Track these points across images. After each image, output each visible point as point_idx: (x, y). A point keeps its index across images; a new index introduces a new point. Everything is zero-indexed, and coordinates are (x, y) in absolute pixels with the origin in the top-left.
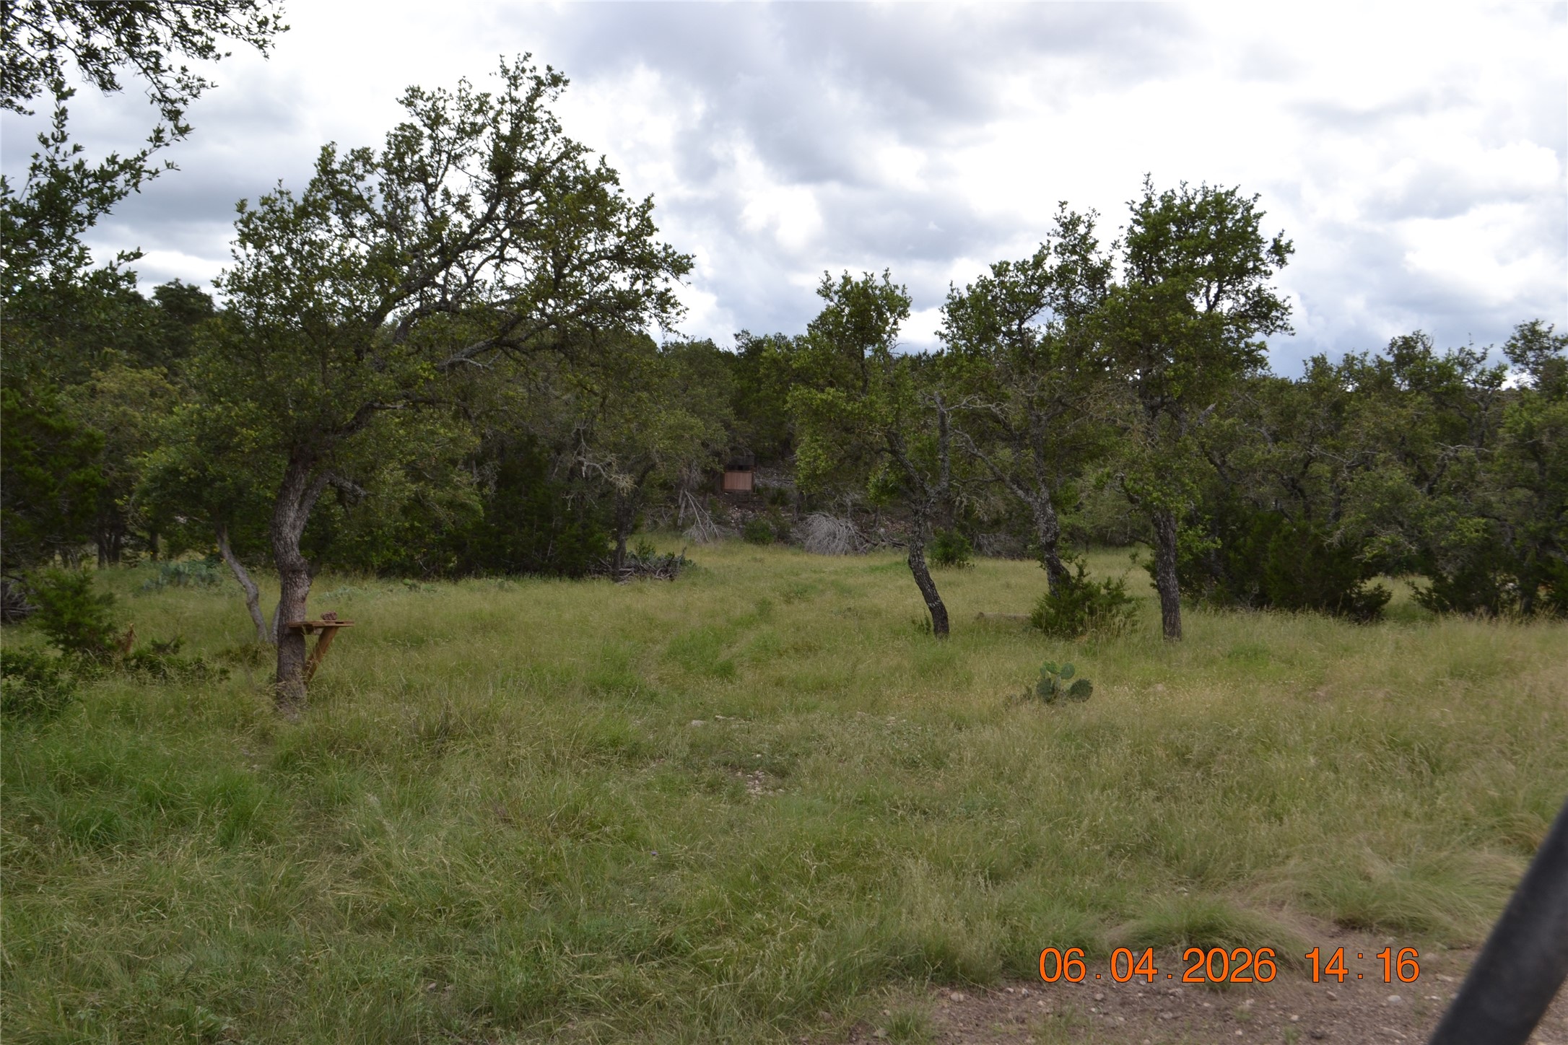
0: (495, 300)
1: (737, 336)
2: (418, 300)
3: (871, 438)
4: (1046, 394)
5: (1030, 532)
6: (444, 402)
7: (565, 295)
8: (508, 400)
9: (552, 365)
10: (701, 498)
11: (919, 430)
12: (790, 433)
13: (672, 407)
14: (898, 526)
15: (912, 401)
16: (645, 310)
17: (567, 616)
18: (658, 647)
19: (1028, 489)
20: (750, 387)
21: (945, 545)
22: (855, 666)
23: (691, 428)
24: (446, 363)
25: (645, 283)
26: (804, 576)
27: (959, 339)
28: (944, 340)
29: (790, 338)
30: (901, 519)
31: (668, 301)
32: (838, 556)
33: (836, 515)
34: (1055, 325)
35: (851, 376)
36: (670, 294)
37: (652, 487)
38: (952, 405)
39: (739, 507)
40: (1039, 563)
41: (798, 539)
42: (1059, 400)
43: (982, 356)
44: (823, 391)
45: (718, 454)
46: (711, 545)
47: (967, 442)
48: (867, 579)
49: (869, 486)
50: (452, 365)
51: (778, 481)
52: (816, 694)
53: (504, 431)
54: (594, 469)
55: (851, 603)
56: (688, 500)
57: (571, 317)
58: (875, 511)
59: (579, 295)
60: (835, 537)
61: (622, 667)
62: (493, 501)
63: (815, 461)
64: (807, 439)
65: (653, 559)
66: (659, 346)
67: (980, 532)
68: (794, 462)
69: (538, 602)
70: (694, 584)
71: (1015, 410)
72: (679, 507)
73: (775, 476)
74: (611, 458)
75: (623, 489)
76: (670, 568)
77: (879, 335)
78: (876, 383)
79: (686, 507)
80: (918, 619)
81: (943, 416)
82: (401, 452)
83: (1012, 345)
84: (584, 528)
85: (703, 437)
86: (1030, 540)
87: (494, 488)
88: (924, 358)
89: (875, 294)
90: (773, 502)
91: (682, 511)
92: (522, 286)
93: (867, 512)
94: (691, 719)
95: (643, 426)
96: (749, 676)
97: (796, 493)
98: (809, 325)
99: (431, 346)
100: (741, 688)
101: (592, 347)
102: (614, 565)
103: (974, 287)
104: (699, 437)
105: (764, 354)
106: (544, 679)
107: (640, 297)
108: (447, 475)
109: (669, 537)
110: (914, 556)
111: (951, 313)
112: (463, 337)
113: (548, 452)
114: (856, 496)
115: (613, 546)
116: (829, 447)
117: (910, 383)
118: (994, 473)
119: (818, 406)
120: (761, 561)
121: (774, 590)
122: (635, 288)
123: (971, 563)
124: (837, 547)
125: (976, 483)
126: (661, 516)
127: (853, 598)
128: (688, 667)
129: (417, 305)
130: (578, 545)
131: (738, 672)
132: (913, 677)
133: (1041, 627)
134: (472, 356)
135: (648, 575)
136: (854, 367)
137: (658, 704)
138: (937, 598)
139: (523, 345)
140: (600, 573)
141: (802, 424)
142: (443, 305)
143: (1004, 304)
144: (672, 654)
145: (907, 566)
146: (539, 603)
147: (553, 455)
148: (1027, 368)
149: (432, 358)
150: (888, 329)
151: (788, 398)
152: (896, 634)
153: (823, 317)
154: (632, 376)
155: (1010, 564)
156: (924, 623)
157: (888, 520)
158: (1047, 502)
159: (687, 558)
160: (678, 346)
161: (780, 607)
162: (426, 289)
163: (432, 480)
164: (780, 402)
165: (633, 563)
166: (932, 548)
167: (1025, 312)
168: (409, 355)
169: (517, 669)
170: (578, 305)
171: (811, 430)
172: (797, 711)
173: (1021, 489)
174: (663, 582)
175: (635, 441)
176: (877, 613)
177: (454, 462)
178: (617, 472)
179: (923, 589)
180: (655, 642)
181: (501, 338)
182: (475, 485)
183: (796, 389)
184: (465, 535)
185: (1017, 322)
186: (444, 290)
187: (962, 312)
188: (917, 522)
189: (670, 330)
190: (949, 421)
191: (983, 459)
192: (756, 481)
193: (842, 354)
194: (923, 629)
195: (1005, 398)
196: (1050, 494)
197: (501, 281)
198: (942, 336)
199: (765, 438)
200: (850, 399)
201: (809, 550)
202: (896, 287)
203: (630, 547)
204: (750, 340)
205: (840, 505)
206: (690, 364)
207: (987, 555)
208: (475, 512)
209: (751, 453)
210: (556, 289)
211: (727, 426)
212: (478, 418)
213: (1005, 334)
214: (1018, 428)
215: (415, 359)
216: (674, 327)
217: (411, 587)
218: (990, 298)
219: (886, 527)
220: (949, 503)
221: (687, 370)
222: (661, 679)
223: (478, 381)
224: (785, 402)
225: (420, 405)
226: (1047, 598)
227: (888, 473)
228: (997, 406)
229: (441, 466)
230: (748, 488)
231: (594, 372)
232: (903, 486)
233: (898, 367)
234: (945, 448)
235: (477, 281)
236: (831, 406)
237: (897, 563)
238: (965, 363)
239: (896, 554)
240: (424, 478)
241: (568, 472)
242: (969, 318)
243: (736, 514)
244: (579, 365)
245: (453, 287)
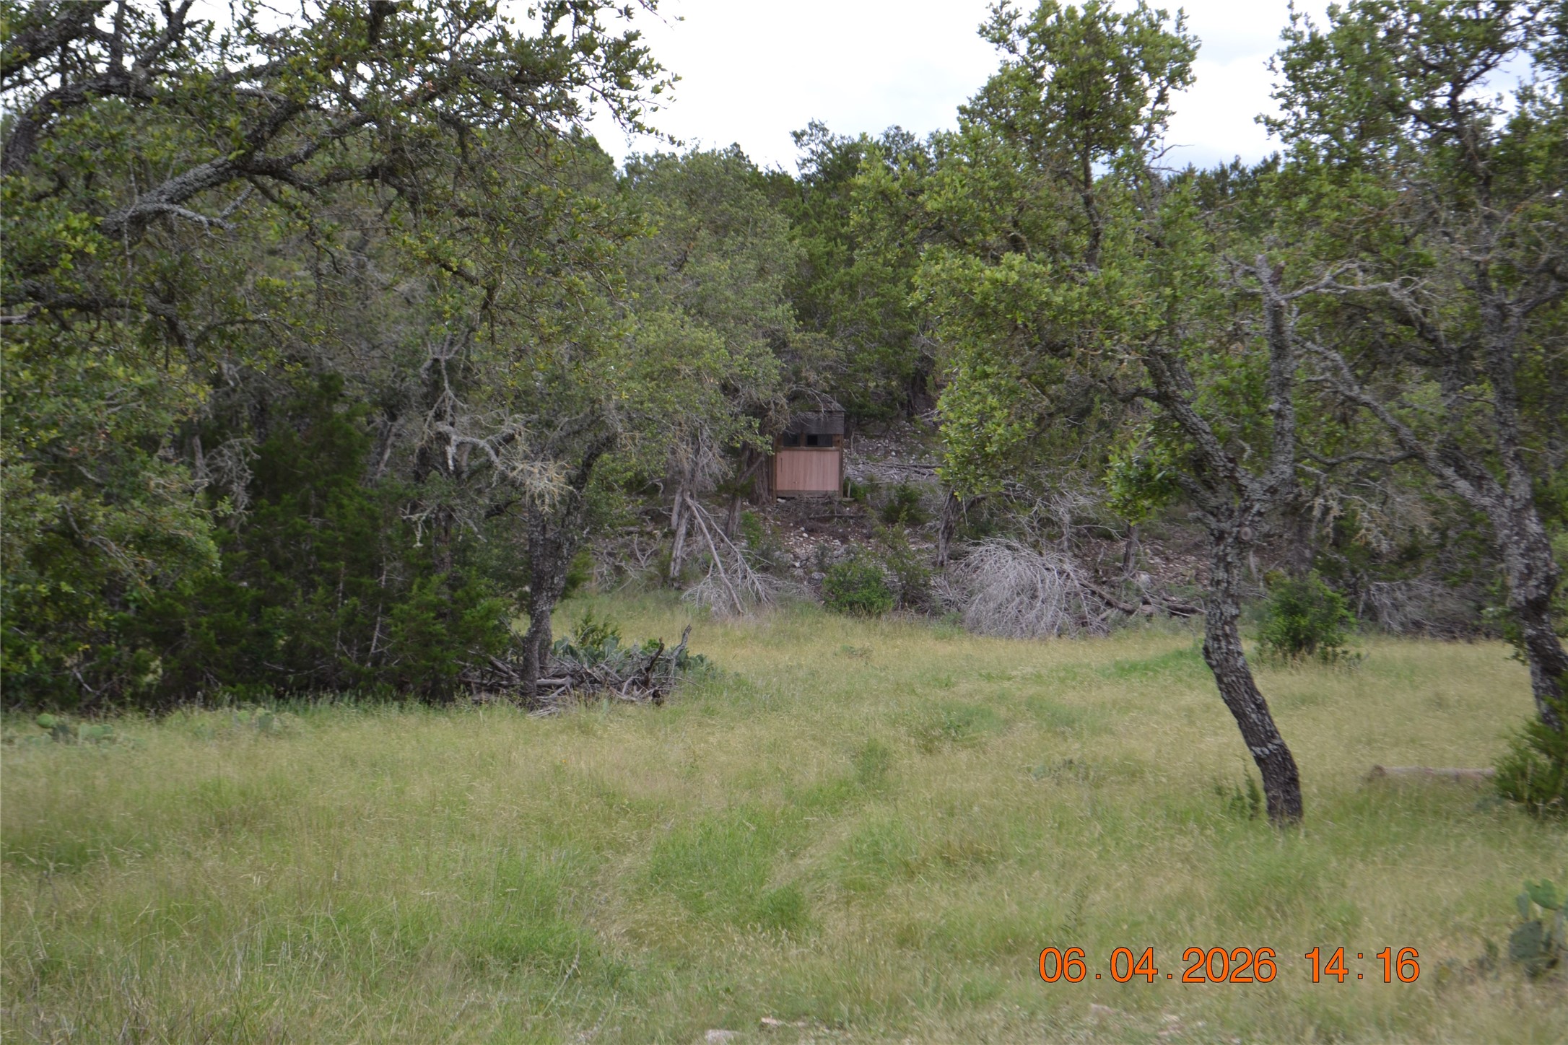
0: (234, 68)
1: (798, 136)
2: (55, 70)
3: (1107, 368)
4: (1517, 255)
5: (1490, 576)
6: (122, 306)
7: (396, 51)
8: (269, 297)
9: (369, 213)
10: (723, 513)
11: (1223, 345)
12: (924, 359)
13: (647, 305)
14: (1181, 569)
15: (1206, 281)
16: (580, 82)
17: (417, 792)
18: (627, 860)
19: (1481, 477)
20: (830, 254)
21: (1291, 610)
22: (1084, 897)
23: (697, 353)
24: (124, 215)
25: (578, 22)
26: (964, 687)
27: (1311, 131)
28: (1277, 136)
29: (922, 138)
30: (1188, 551)
31: (633, 62)
32: (1043, 640)
33: (1035, 546)
34: (1538, 92)
35: (1063, 224)
36: (637, 45)
37: (610, 488)
38: (1299, 284)
39: (811, 531)
40: (1510, 649)
41: (949, 603)
42: (1550, 268)
43: (1366, 169)
44: (997, 261)
45: (758, 410)
46: (749, 620)
47: (1336, 370)
48: (1109, 692)
49: (1110, 476)
50: (139, 221)
51: (901, 468)
52: (994, 963)
53: (262, 368)
54: (475, 451)
55: (1074, 749)
56: (692, 518)
57: (410, 103)
58: (1126, 535)
59: (428, 52)
60: (1034, 597)
61: (545, 909)
62: (243, 529)
63: (980, 424)
64: (964, 372)
65: (615, 655)
66: (620, 164)
67: (1373, 577)
68: (936, 425)
69: (350, 761)
70: (709, 712)
71: (1447, 293)
72: (672, 534)
73: (893, 459)
74: (513, 423)
75: (541, 496)
76: (653, 677)
77: (1125, 126)
78: (1119, 239)
79: (689, 534)
80: (1229, 784)
81: (1277, 312)
82: (27, 422)
83: (1436, 142)
84: (453, 588)
85: (725, 373)
86: (1488, 595)
87: (244, 499)
88: (1234, 176)
89: (1112, 36)
90: (890, 517)
91: (680, 542)
92: (296, 33)
93: (1108, 537)
94: (704, 1028)
95: (586, 350)
96: (838, 924)
97: (942, 497)
98: (962, 110)
99: (89, 177)
100: (819, 952)
101: (459, 172)
102: (525, 671)
103: (1344, 9)
104: (713, 372)
105: (860, 180)
106: (364, 941)
107: (567, 53)
108: (135, 474)
109: (651, 604)
110: (1216, 638)
111: (1293, 70)
112: (162, 155)
113: (368, 414)
114: (1082, 501)
115: (520, 626)
116: (1013, 391)
117: (1200, 237)
118: (1400, 442)
119: (986, 297)
120: (864, 654)
121: (894, 723)
122: (555, 33)
123: (1353, 651)
124: (1039, 618)
125: (1359, 465)
126: (632, 555)
127: (1078, 736)
128: (696, 904)
129: (54, 82)
130: (440, 627)
131: (814, 915)
132: (1220, 920)
133: (1518, 798)
134: (183, 197)
135: (604, 694)
136: (1069, 203)
137: (628, 993)
138: (1272, 734)
139: (300, 171)
140: (493, 689)
141: (951, 338)
142: (113, 81)
143: (1415, 48)
144: (660, 876)
145: (1202, 659)
146: (354, 763)
147: (378, 420)
148: (1472, 194)
149: (92, 206)
150: (1145, 112)
151: (917, 280)
152: (1178, 819)
153: (993, 91)
154: (553, 237)
155: (1445, 651)
156: (1245, 791)
157: (1157, 553)
158: (1526, 507)
159: (693, 652)
160: (663, 163)
161: (908, 761)
162: (73, 44)
163: (100, 486)
164: (902, 286)
165: (569, 664)
166: (1260, 617)
167: (1466, 65)
168: (38, 198)
169: (302, 920)
170: (426, 76)
171: (971, 352)
172: (951, 1004)
173: (1465, 477)
174: (637, 708)
175: (567, 386)
176: (1132, 773)
177: (150, 443)
178: (526, 457)
179: (1239, 715)
180: (621, 848)
181: (250, 154)
182: (200, 495)
183: (933, 257)
184: (180, 608)
185: (1447, 88)
186: (115, 45)
187: (1317, 67)
188: (1221, 560)
189: (639, 127)
190: (1291, 322)
191: (1374, 411)
192: (850, 470)
193: (1038, 173)
194: (1244, 807)
195: (1421, 266)
196: (1533, 486)
197: (247, 23)
198: (1273, 126)
199: (868, 370)
200: (1058, 277)
201: (975, 627)
202: (1163, 14)
203: (562, 629)
204: (828, 145)
205: (1046, 522)
206: (691, 204)
207: (1390, 631)
208: (200, 558)
209: (836, 406)
210: (373, 39)
211: (779, 345)
212: (202, 339)
213: (1419, 119)
214: (1455, 336)
215: (51, 206)
216: (645, 119)
217: (58, 732)
218: (1381, 34)
219: (1151, 569)
220: (1296, 512)
221: (683, 219)
222: (634, 935)
223: (199, 254)
224: (911, 288)
225: (66, 314)
226: (1535, 731)
227: (1151, 447)
228: (1404, 284)
229: (119, 452)
230: (832, 485)
231: (465, 230)
232: (1186, 476)
233: (1171, 199)
234: (1285, 385)
235: (191, 25)
236: (1016, 295)
237: (1181, 654)
238: (1327, 188)
239: (1176, 631)
240: (82, 480)
241: (414, 459)
242: (1334, 83)
243: (803, 547)
244: (430, 213)
245: (135, 38)
